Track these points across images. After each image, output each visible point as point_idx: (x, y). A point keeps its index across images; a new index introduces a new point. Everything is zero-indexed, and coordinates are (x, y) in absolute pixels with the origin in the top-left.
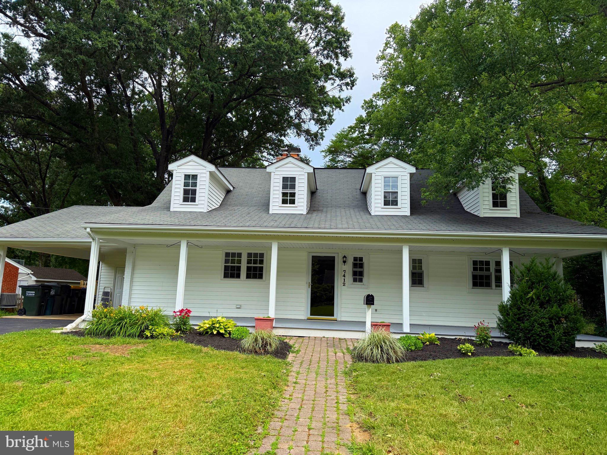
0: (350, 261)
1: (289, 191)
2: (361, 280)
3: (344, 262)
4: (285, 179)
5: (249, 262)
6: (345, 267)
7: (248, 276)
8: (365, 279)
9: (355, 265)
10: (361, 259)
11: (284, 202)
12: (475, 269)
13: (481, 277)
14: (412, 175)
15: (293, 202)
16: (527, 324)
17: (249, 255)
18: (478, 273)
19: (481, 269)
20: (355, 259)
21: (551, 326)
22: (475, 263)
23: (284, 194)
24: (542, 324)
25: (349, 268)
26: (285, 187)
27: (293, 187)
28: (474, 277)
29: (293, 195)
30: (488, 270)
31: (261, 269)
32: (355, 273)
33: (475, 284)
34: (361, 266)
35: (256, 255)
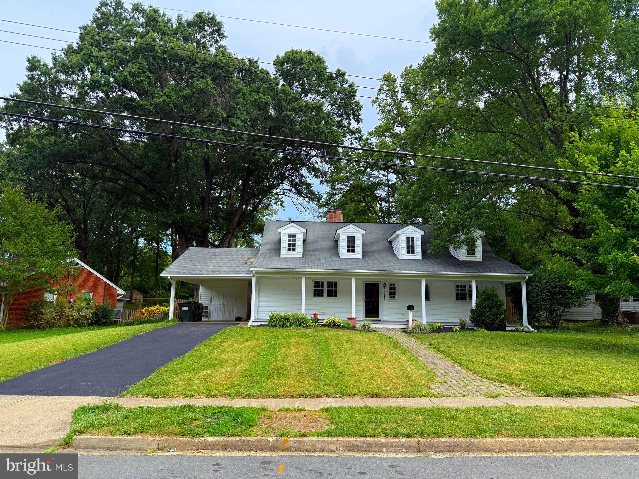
0: (388, 286)
1: (351, 245)
2: (394, 297)
3: (384, 287)
4: (348, 238)
5: (328, 287)
6: (385, 290)
7: (328, 296)
8: (396, 297)
9: (390, 289)
10: (394, 285)
11: (348, 251)
12: (458, 290)
13: (461, 294)
15: (353, 251)
16: (483, 318)
17: (328, 283)
18: (459, 292)
19: (461, 290)
20: (391, 285)
21: (494, 319)
22: (458, 286)
23: (348, 247)
24: (489, 318)
25: (387, 290)
26: (348, 242)
27: (353, 242)
28: (457, 295)
29: (353, 247)
30: (465, 290)
31: (336, 291)
32: (390, 293)
33: (458, 299)
34: (394, 289)
35: (332, 283)
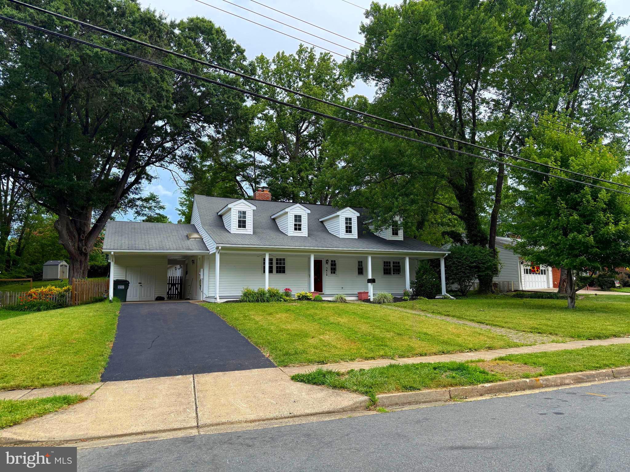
0: (330, 262)
1: (298, 223)
2: (334, 273)
3: (327, 263)
4: (296, 216)
5: (277, 263)
6: (327, 266)
7: (277, 272)
8: (337, 272)
9: (332, 265)
10: (335, 261)
11: (296, 229)
12: (384, 266)
13: (387, 269)
14: (358, 217)
15: (300, 229)
17: (277, 260)
18: (386, 267)
19: (387, 266)
20: (332, 261)
22: (384, 262)
23: (295, 225)
25: (329, 266)
26: (296, 221)
27: (300, 221)
28: (384, 269)
29: (300, 225)
30: (390, 266)
31: (284, 267)
32: (332, 269)
33: (384, 273)
34: (335, 265)
35: (280, 260)
